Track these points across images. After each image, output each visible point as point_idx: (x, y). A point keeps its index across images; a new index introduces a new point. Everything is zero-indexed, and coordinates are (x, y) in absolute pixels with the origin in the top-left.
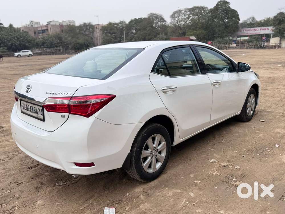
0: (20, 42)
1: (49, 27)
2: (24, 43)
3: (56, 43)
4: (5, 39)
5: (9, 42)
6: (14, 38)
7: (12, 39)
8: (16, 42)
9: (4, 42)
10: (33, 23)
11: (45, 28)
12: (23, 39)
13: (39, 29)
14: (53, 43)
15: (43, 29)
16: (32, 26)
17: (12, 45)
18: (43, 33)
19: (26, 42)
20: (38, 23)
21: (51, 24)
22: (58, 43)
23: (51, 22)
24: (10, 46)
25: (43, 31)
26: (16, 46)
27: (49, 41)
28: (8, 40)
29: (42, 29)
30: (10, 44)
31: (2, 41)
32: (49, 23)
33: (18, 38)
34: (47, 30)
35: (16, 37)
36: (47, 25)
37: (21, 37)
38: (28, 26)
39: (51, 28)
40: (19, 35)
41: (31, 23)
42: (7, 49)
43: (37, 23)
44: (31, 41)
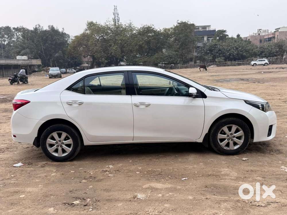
0: (238, 52)
1: (277, 34)
2: (242, 53)
3: (274, 52)
4: (224, 50)
5: (228, 52)
6: (233, 48)
7: (231, 50)
8: (235, 52)
9: (223, 52)
10: (261, 32)
11: (271, 36)
12: (242, 49)
13: (265, 37)
14: (272, 52)
15: (270, 37)
16: (259, 34)
17: (230, 55)
18: (269, 41)
19: (244, 51)
20: (267, 31)
21: (279, 31)
22: (277, 52)
23: (279, 28)
24: (228, 56)
25: (270, 39)
26: (233, 56)
27: (268, 50)
28: (227, 51)
29: (268, 37)
30: (228, 54)
31: (222, 52)
32: (277, 30)
33: (237, 49)
34: (274, 37)
35: (236, 47)
36: (275, 32)
37: (240, 47)
38: (255, 35)
39: (278, 35)
40: (238, 45)
41: (259, 32)
42: (224, 59)
43: (265, 31)
44: (249, 50)
